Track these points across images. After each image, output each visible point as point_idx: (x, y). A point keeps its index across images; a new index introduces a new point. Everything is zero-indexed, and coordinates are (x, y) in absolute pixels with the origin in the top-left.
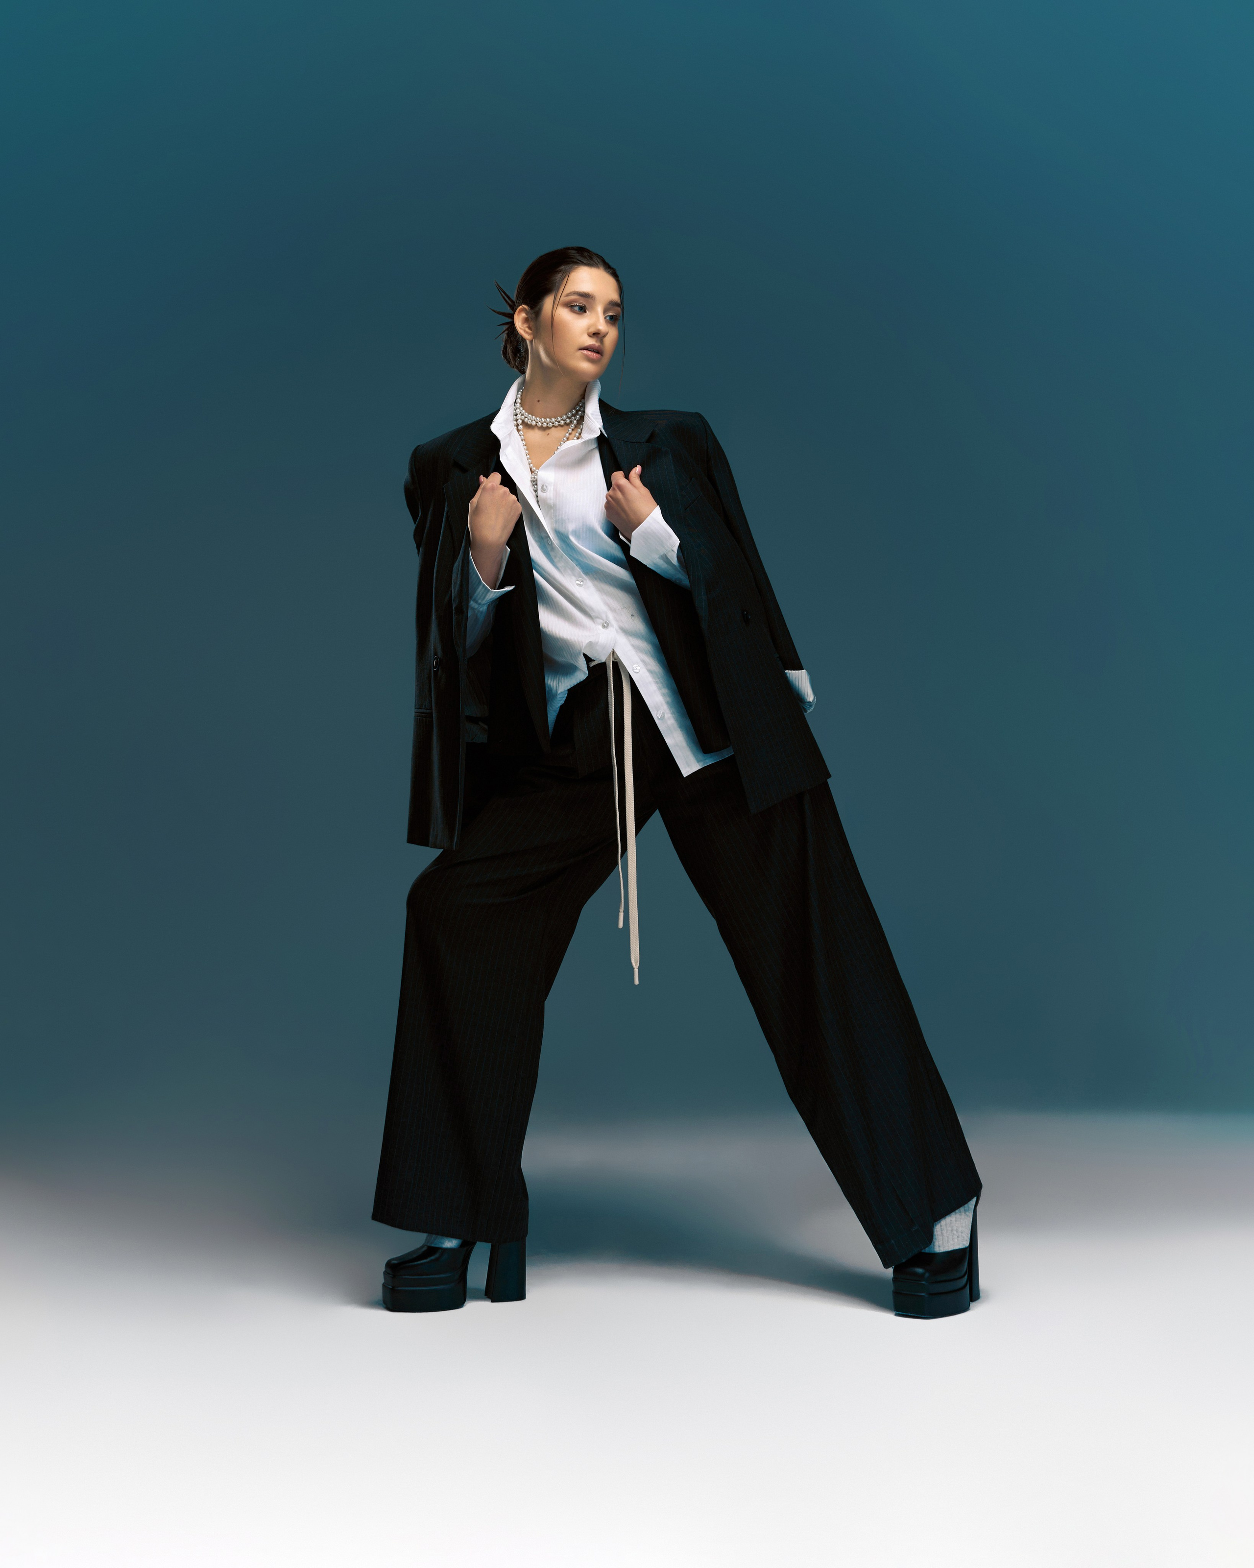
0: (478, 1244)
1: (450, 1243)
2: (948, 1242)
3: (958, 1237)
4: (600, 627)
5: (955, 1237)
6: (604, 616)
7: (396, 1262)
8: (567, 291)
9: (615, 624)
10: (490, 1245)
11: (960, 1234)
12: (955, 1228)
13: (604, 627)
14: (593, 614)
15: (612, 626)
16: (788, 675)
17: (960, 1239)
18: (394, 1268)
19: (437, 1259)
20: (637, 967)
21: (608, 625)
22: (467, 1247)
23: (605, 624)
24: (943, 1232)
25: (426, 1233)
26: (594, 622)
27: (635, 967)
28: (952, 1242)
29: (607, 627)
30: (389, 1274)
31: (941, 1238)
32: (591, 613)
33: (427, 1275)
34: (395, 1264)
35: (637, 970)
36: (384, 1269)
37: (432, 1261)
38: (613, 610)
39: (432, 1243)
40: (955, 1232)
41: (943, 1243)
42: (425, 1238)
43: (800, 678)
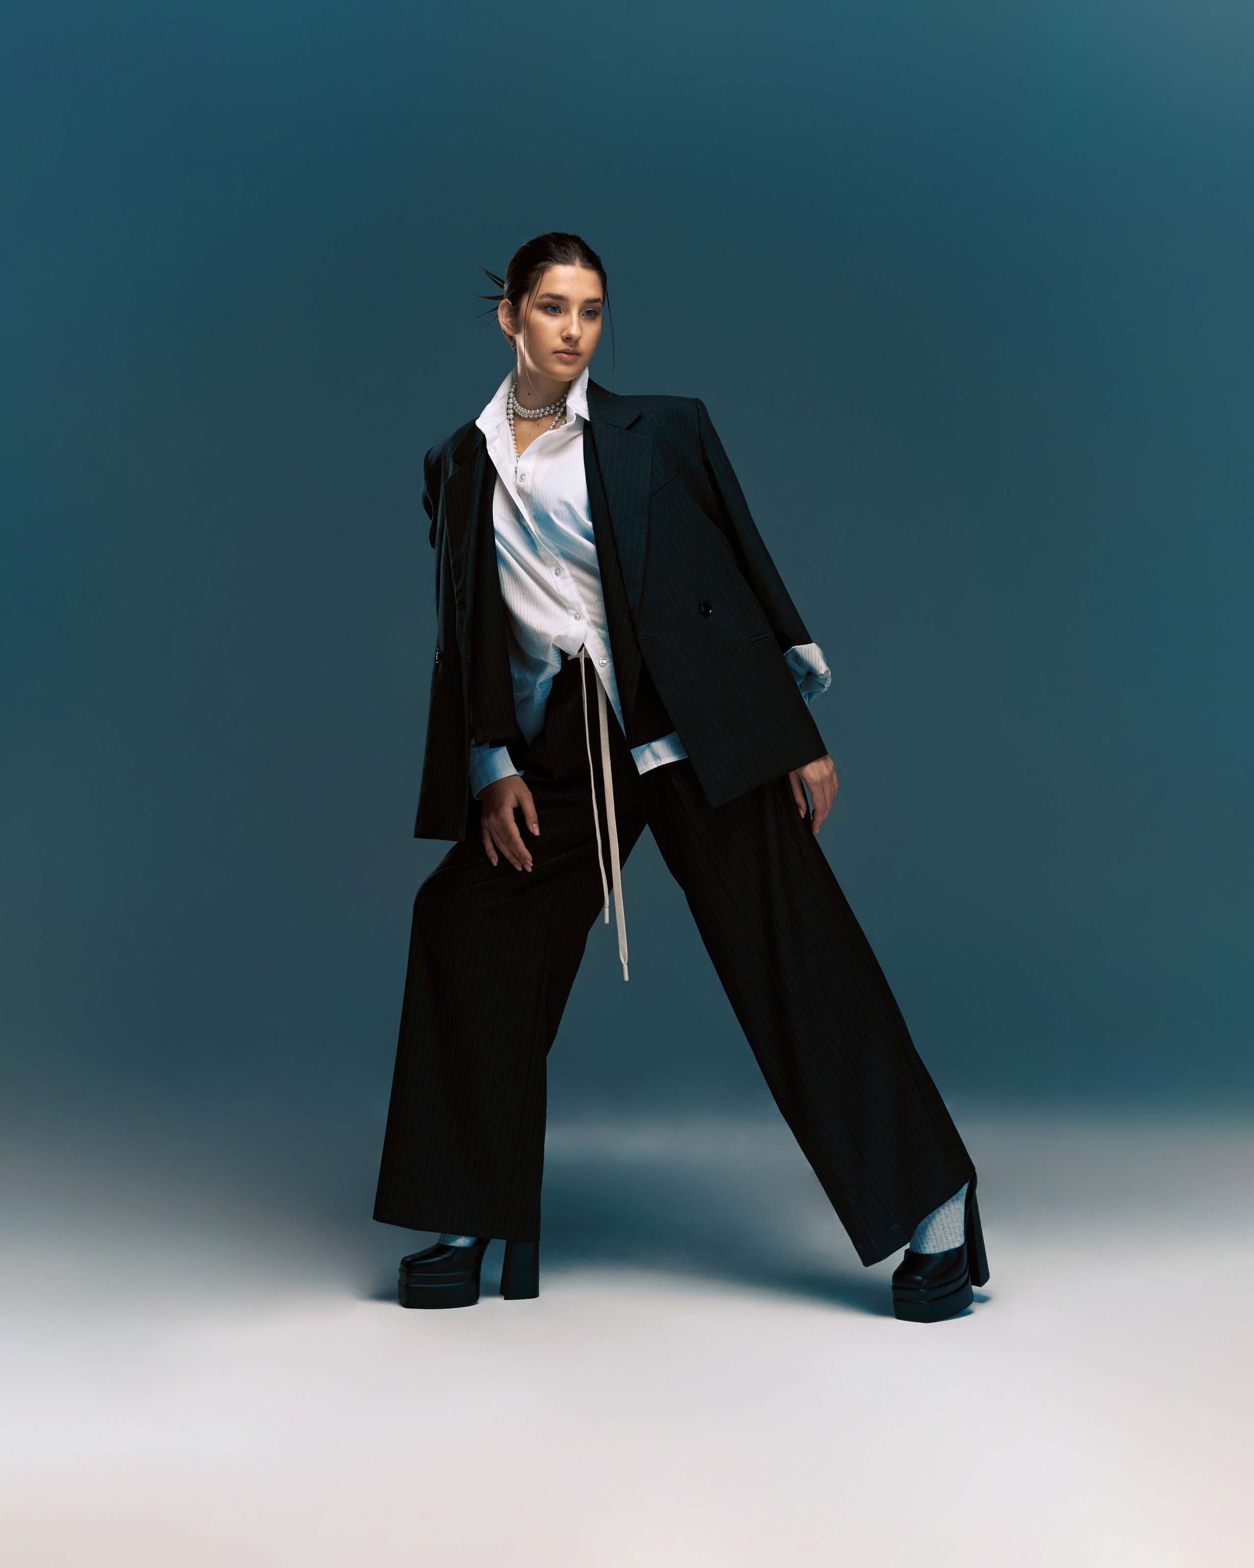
0: (492, 1241)
1: (462, 1242)
2: (942, 1242)
3: (951, 1234)
4: (573, 618)
5: (948, 1234)
6: (577, 608)
7: (410, 1260)
8: (541, 292)
9: (587, 617)
10: (504, 1242)
11: (952, 1230)
12: (946, 1225)
13: (576, 618)
14: (567, 605)
15: (584, 617)
16: (797, 650)
17: (953, 1236)
18: (409, 1265)
19: (450, 1258)
20: (626, 963)
21: (580, 616)
22: (480, 1245)
23: (577, 616)
24: (935, 1231)
25: (439, 1232)
26: (567, 613)
27: (624, 963)
28: (946, 1241)
29: (579, 618)
30: (403, 1271)
31: (933, 1237)
32: (565, 604)
33: (439, 1273)
34: (409, 1262)
35: (627, 966)
36: (399, 1266)
37: (445, 1259)
38: (587, 601)
39: (445, 1242)
40: (947, 1230)
41: (937, 1243)
42: (439, 1237)
43: (810, 651)
